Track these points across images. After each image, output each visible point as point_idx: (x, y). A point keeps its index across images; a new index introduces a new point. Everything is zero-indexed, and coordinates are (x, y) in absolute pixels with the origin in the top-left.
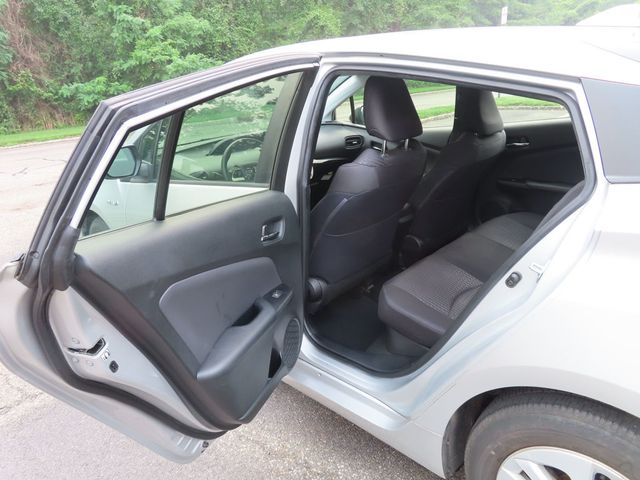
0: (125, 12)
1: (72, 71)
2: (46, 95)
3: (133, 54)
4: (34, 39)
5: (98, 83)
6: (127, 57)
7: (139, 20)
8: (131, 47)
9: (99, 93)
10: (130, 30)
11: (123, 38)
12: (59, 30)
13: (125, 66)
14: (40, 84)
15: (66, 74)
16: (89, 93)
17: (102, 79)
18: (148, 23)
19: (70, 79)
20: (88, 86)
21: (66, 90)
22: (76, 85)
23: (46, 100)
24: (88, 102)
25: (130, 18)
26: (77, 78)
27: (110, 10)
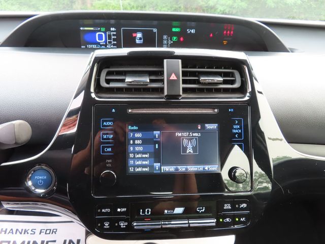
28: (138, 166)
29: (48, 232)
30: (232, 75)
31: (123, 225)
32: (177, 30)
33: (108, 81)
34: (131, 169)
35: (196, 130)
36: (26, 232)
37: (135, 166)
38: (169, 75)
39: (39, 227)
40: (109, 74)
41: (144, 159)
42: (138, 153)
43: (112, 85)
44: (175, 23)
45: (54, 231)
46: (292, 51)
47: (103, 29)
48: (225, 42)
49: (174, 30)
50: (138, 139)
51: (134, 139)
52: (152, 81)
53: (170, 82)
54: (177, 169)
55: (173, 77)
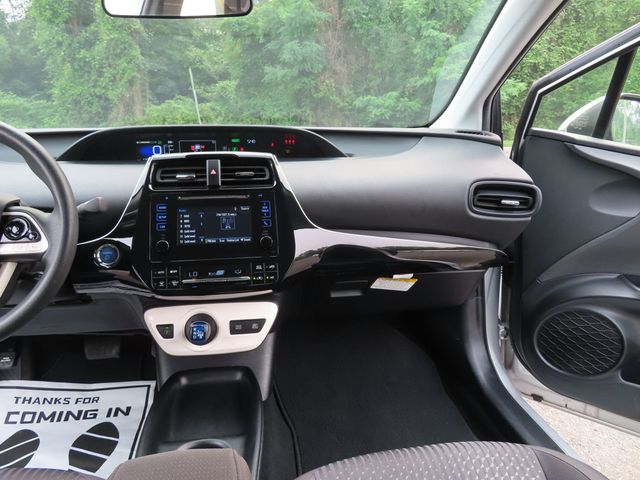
0: (433, 28)
1: (371, 84)
2: (342, 104)
3: (429, 71)
4: (346, 53)
5: (389, 98)
6: (423, 74)
7: (445, 35)
8: (429, 63)
9: (387, 107)
10: (432, 46)
11: (424, 54)
12: (369, 45)
13: (419, 83)
14: (340, 93)
15: (365, 86)
16: (378, 107)
17: (394, 94)
18: (453, 38)
19: (367, 91)
20: (379, 100)
21: (359, 102)
22: (369, 97)
23: (342, 110)
24: (375, 115)
25: (436, 33)
26: (372, 91)
27: (418, 26)
28: (187, 239)
29: (87, 401)
30: (263, 170)
31: (174, 283)
32: (237, 141)
33: (162, 178)
34: (182, 242)
35: (233, 212)
36: (57, 401)
37: (184, 239)
38: (210, 171)
39: (74, 396)
40: (163, 172)
41: (192, 234)
42: (187, 229)
43: (166, 181)
44: (234, 134)
45: (96, 400)
46: (350, 156)
47: (160, 142)
48: (288, 151)
49: (233, 141)
50: (186, 219)
51: (184, 219)
52: (197, 177)
53: (211, 176)
54: (218, 241)
55: (213, 172)
